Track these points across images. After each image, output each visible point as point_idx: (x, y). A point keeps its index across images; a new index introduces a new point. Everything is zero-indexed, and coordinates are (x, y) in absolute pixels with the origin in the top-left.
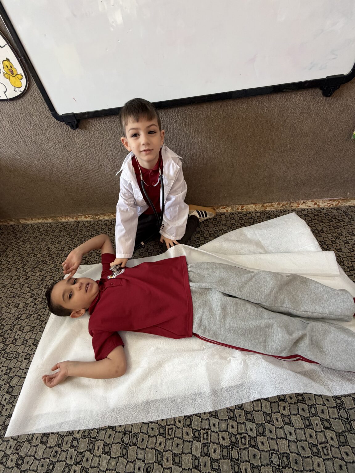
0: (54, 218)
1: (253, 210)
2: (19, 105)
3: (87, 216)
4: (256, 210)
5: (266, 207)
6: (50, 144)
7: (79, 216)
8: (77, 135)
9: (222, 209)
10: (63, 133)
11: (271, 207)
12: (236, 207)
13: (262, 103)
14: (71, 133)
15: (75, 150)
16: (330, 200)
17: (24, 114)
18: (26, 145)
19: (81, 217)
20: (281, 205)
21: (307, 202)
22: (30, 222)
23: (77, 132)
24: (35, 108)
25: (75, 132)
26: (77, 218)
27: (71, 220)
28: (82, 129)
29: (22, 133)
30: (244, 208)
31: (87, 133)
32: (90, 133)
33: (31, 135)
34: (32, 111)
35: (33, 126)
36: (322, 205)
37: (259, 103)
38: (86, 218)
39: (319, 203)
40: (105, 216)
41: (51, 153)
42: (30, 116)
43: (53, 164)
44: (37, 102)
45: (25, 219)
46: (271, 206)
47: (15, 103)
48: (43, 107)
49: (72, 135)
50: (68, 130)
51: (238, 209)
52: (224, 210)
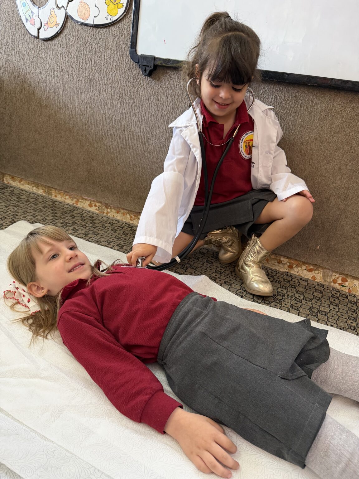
0: (49, 189)
2: (100, 33)
3: (93, 205)
6: (106, 87)
7: (83, 199)
8: (143, 85)
9: (305, 271)
10: (129, 78)
12: (331, 276)
14: (138, 80)
15: (131, 102)
17: (99, 45)
18: (79, 81)
19: (84, 202)
23: (146, 81)
24: (115, 42)
25: (143, 81)
26: (77, 201)
28: (154, 79)
29: (83, 65)
30: (347, 283)
31: (157, 87)
32: (161, 86)
33: (92, 70)
34: (110, 44)
35: (101, 60)
38: (90, 206)
41: (100, 98)
42: (105, 48)
43: (95, 112)
44: (121, 36)
47: (98, 31)
48: (124, 43)
49: (138, 83)
50: (138, 75)
51: (335, 281)
52: (308, 273)
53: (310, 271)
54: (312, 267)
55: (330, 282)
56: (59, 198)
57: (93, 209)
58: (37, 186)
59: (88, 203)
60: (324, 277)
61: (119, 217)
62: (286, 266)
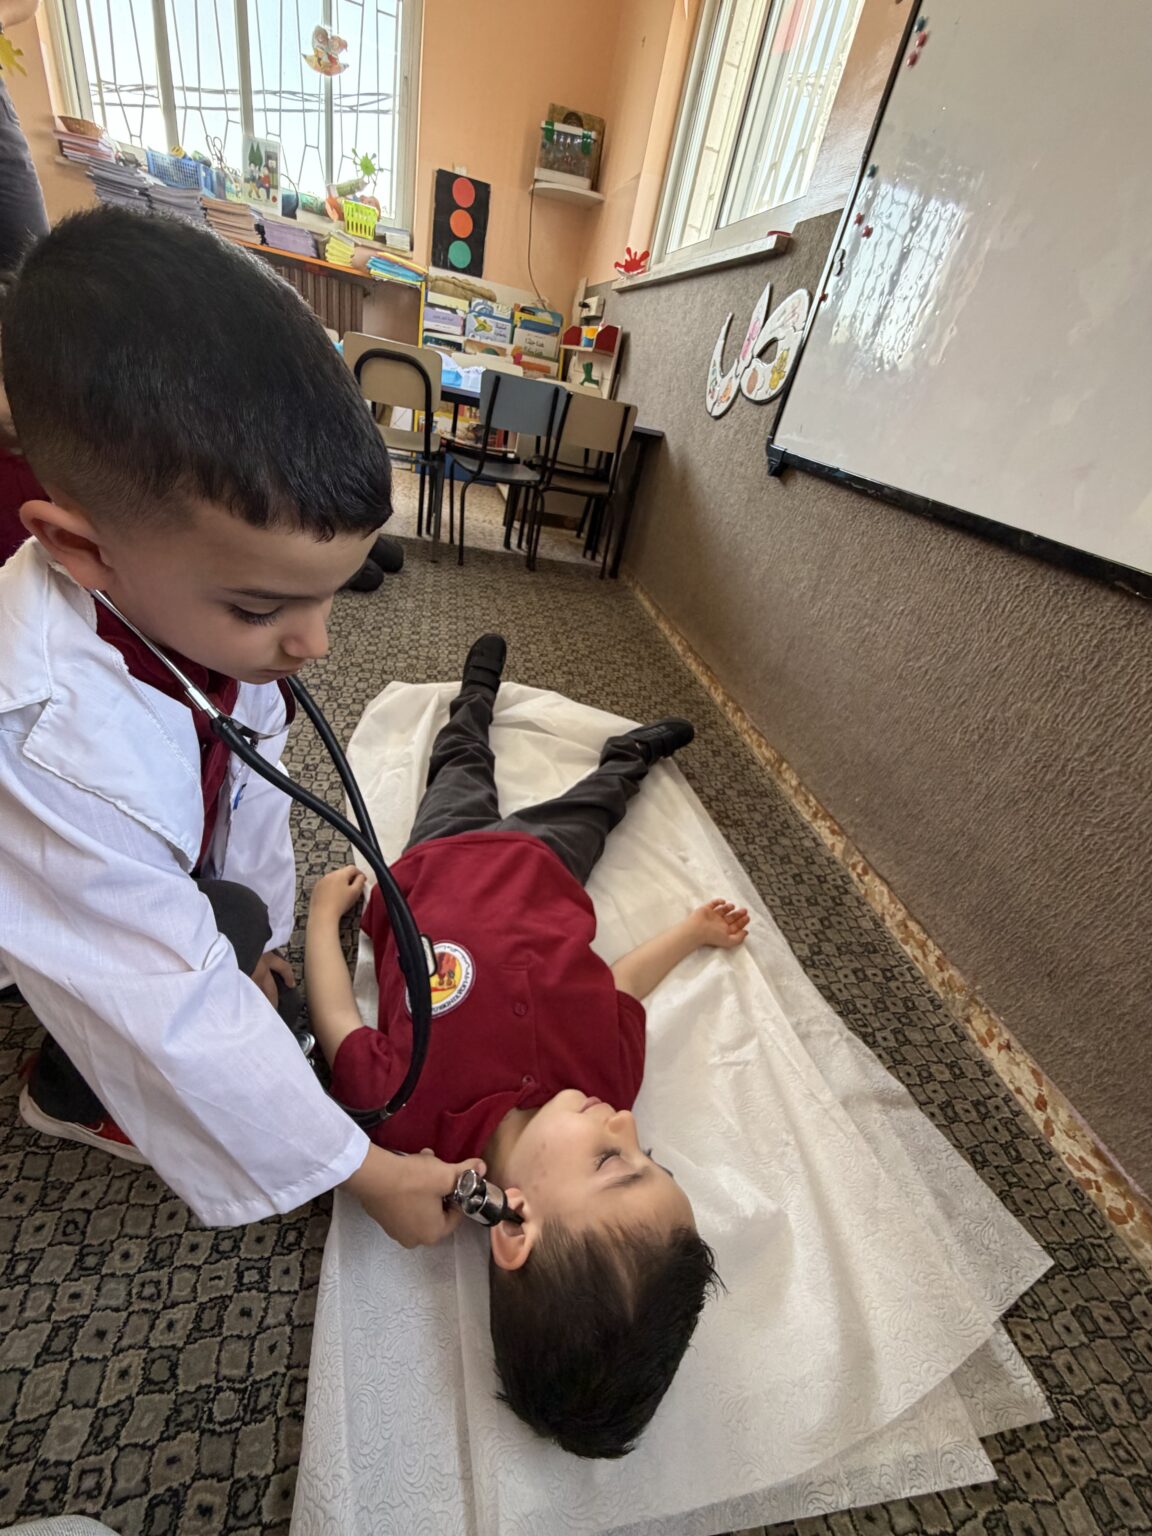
0: (659, 611)
1: (879, 910)
4: (884, 920)
5: (909, 936)
7: (676, 633)
8: (770, 489)
9: (827, 831)
11: (918, 953)
12: (853, 854)
13: (1062, 596)
16: (1097, 1154)
17: (752, 428)
18: (723, 475)
20: (946, 975)
21: (1019, 1058)
22: (641, 597)
25: (771, 483)
26: (672, 634)
27: (667, 632)
28: (782, 481)
30: (866, 878)
31: (781, 493)
32: (784, 493)
36: (1060, 1143)
37: (1056, 592)
38: (679, 643)
39: (1053, 1117)
40: (695, 660)
41: (732, 502)
43: (721, 520)
45: (642, 589)
46: (922, 946)
47: (756, 409)
48: (770, 427)
51: (854, 867)
52: (830, 836)
53: (833, 832)
54: (836, 828)
55: (848, 865)
56: (662, 625)
57: (679, 649)
58: (654, 604)
59: (678, 638)
60: (846, 852)
61: (694, 667)
62: (811, 811)
